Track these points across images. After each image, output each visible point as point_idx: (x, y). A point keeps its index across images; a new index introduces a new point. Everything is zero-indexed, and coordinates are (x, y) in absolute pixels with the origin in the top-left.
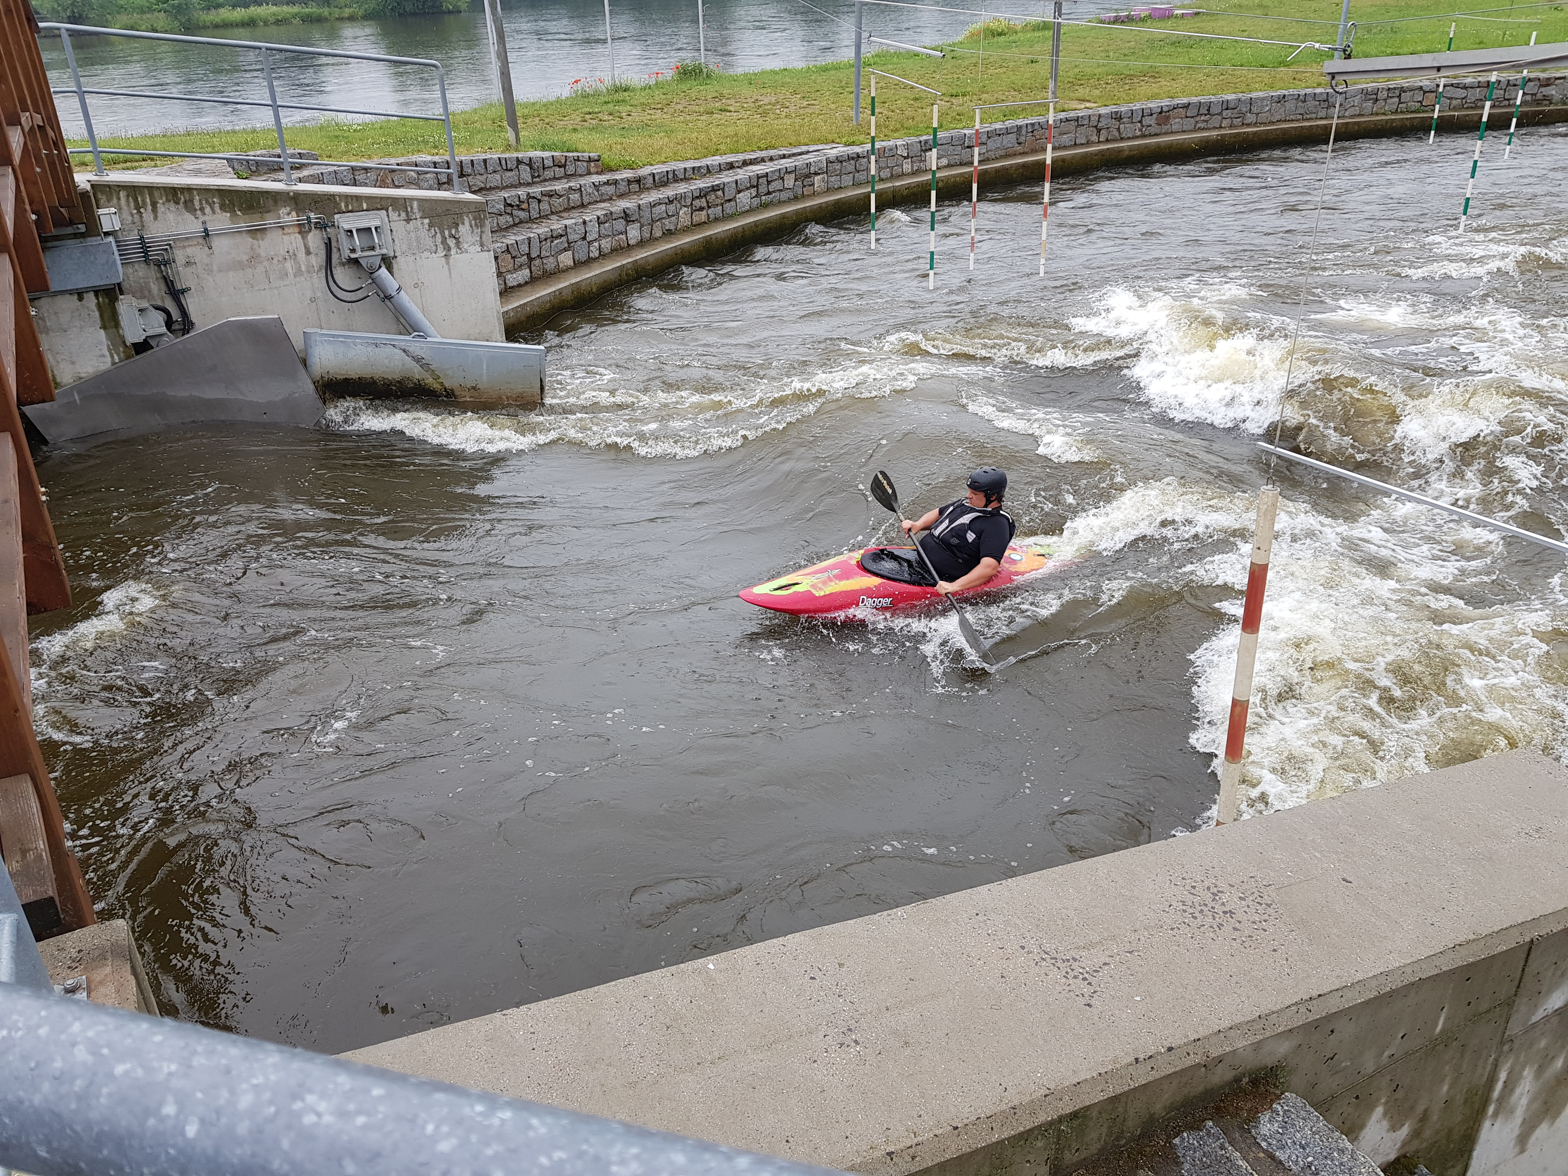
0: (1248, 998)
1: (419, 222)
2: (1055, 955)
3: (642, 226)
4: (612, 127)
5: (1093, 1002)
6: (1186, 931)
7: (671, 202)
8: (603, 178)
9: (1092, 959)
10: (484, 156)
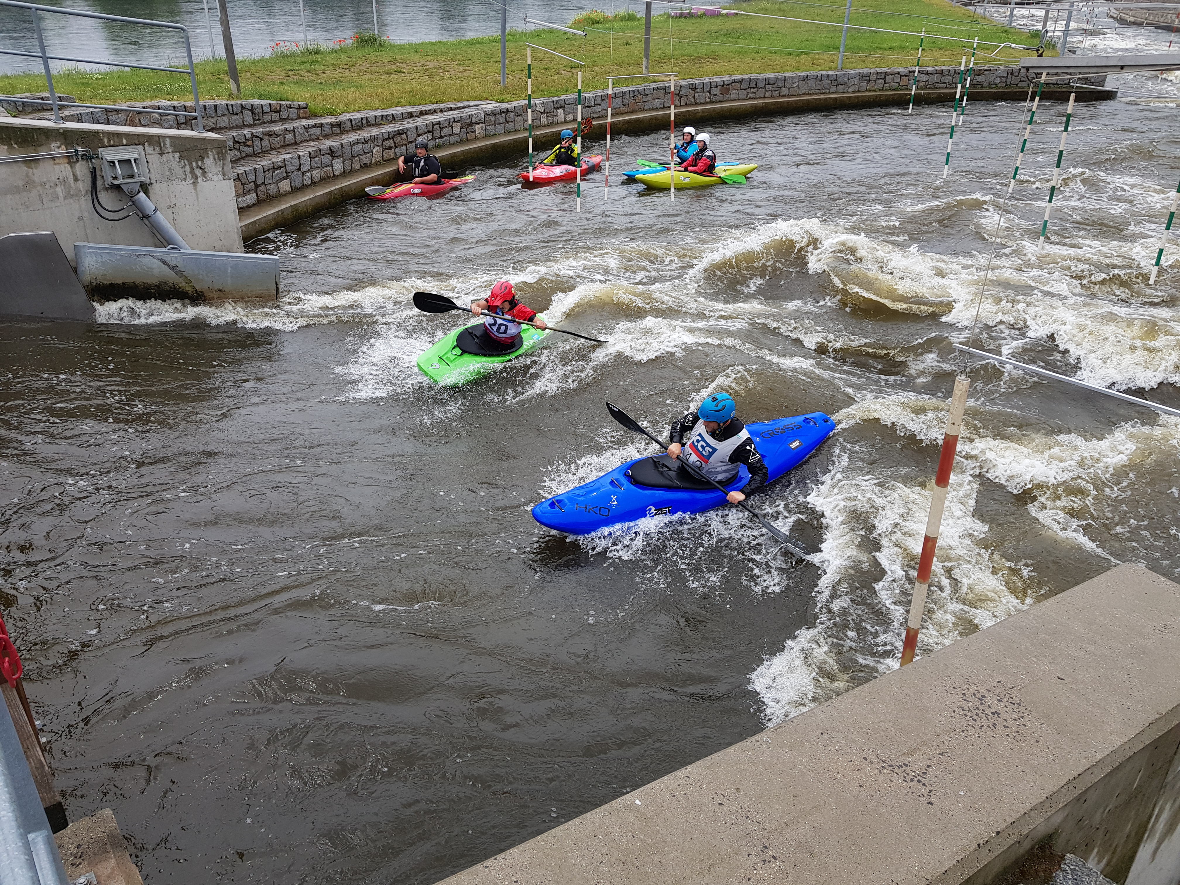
0: (1035, 783)
1: (171, 155)
2: (890, 763)
3: (344, 160)
4: (312, 81)
5: (932, 800)
6: (973, 732)
7: (366, 142)
8: (311, 122)
9: (918, 763)
10: (213, 103)
